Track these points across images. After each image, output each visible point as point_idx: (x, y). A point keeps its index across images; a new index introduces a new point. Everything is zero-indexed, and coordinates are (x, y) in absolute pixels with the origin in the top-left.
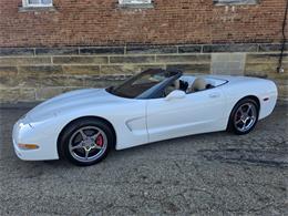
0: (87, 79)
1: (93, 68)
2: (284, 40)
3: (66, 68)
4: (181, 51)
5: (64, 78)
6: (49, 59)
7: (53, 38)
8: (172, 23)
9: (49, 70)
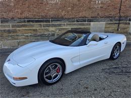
0: (31, 36)
1: (34, 30)
2: (120, 17)
3: (19, 30)
4: (77, 21)
5: (17, 35)
6: (9, 26)
7: (11, 15)
8: (73, 8)
9: (9, 31)
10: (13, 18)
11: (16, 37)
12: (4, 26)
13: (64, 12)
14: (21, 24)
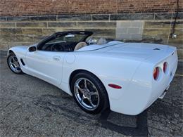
0: (35, 37)
3: (24, 30)
4: (94, 19)
5: (22, 36)
6: (14, 24)
7: (16, 10)
10: (17, 15)
11: (21, 38)
12: (10, 25)
13: (75, 4)
14: (25, 22)
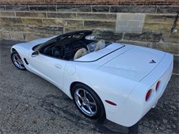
0: (35, 28)
4: (94, 10)
6: (14, 13)
10: (16, 4)
12: (9, 14)
14: (24, 12)
